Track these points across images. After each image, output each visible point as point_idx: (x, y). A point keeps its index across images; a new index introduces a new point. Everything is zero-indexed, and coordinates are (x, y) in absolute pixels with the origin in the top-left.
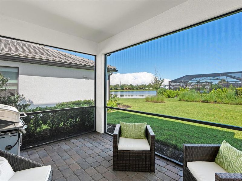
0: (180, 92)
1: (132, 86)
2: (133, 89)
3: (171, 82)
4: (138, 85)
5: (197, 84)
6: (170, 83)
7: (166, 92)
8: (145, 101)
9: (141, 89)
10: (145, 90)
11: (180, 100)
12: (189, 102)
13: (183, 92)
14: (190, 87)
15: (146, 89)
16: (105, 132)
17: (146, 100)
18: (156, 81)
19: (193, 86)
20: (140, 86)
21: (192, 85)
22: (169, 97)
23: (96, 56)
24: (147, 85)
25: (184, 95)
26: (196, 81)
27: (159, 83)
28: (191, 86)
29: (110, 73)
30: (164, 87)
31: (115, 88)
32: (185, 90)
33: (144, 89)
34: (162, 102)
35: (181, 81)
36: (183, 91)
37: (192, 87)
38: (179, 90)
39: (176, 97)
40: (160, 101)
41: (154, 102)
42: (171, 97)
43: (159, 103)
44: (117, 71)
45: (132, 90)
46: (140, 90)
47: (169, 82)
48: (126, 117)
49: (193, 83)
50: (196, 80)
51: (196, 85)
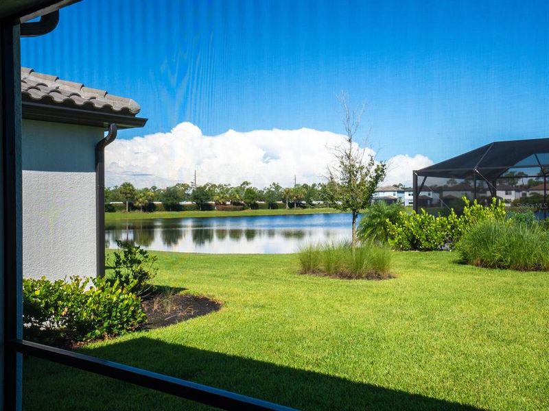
0: (466, 222)
1: (250, 191)
2: (255, 206)
3: (426, 173)
4: (277, 187)
5: (542, 180)
6: (421, 179)
7: (402, 224)
8: (298, 268)
9: (291, 206)
10: (309, 210)
11: (464, 262)
12: (509, 272)
13: (480, 224)
14: (513, 196)
15: (313, 206)
17: (303, 263)
18: (350, 171)
19: (526, 188)
20: (288, 191)
21: (520, 182)
22: (415, 244)
25: (484, 239)
26: (537, 171)
28: (518, 189)
29: (106, 134)
30: (397, 196)
31: (169, 202)
32: (489, 214)
33: (304, 207)
34: (378, 271)
35: (472, 172)
36: (478, 215)
37: (520, 195)
38: (460, 213)
39: (447, 246)
42: (425, 244)
43: (365, 282)
44: (141, 123)
45: (249, 212)
46: (286, 211)
47: (417, 174)
49: (527, 177)
50: (539, 165)
51: (537, 184)
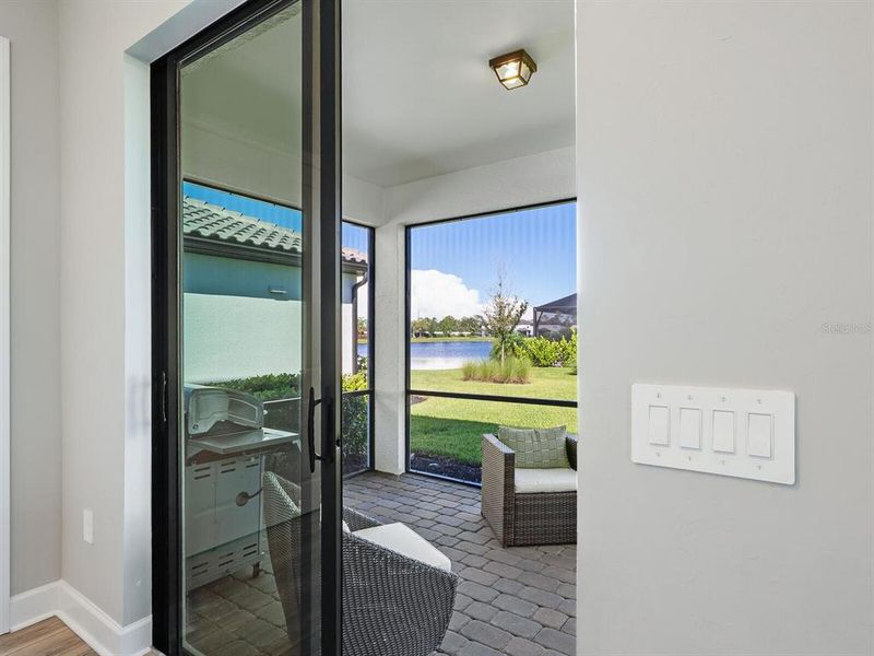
0: (574, 345)
3: (540, 309)
6: (539, 313)
7: (526, 347)
8: (463, 377)
10: (431, 339)
15: (435, 336)
16: (407, 472)
17: (466, 373)
18: (501, 308)
22: (537, 362)
23: (372, 230)
24: (439, 320)
27: (509, 315)
29: (360, 279)
33: (427, 336)
34: (521, 379)
38: (569, 339)
40: (514, 377)
41: (495, 381)
42: (543, 362)
43: (513, 385)
47: (536, 310)
48: (435, 430)
